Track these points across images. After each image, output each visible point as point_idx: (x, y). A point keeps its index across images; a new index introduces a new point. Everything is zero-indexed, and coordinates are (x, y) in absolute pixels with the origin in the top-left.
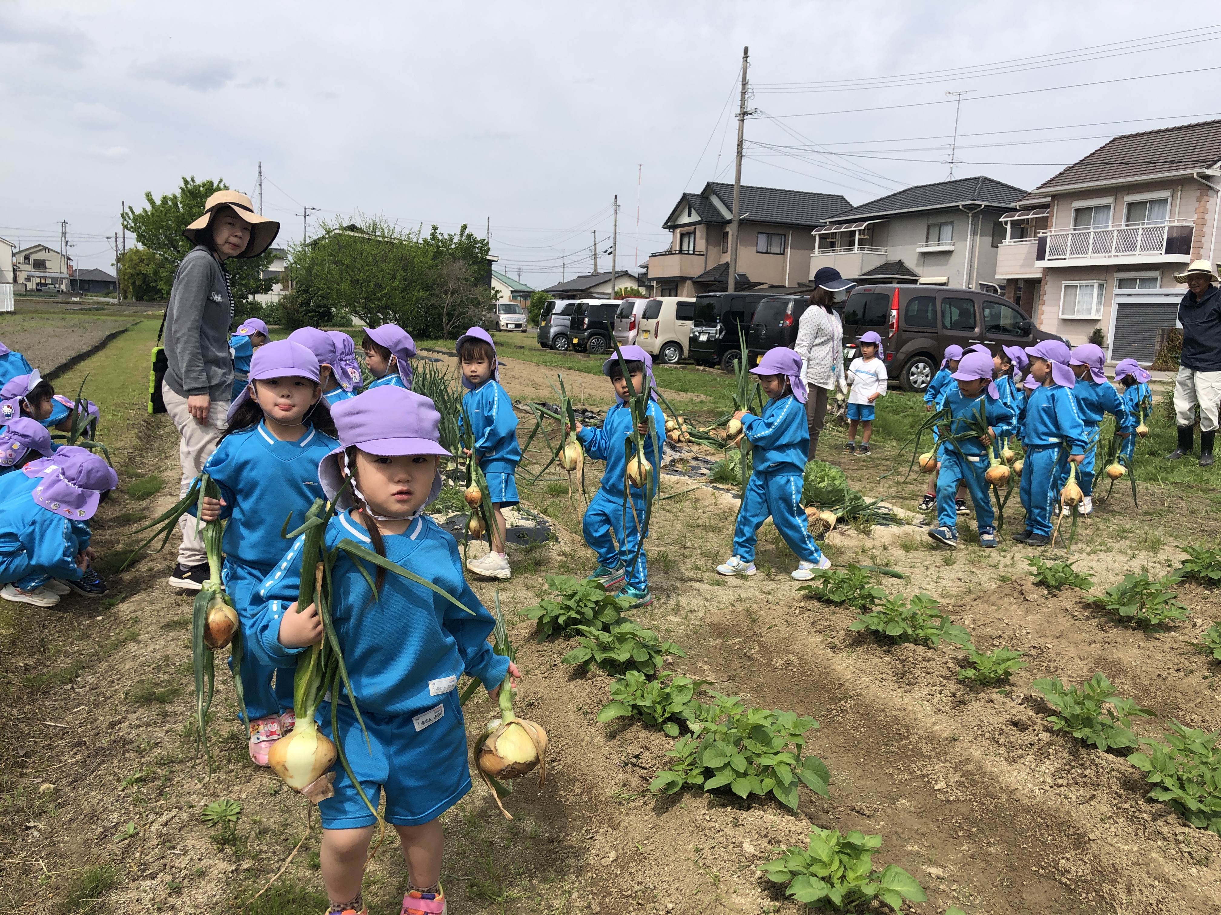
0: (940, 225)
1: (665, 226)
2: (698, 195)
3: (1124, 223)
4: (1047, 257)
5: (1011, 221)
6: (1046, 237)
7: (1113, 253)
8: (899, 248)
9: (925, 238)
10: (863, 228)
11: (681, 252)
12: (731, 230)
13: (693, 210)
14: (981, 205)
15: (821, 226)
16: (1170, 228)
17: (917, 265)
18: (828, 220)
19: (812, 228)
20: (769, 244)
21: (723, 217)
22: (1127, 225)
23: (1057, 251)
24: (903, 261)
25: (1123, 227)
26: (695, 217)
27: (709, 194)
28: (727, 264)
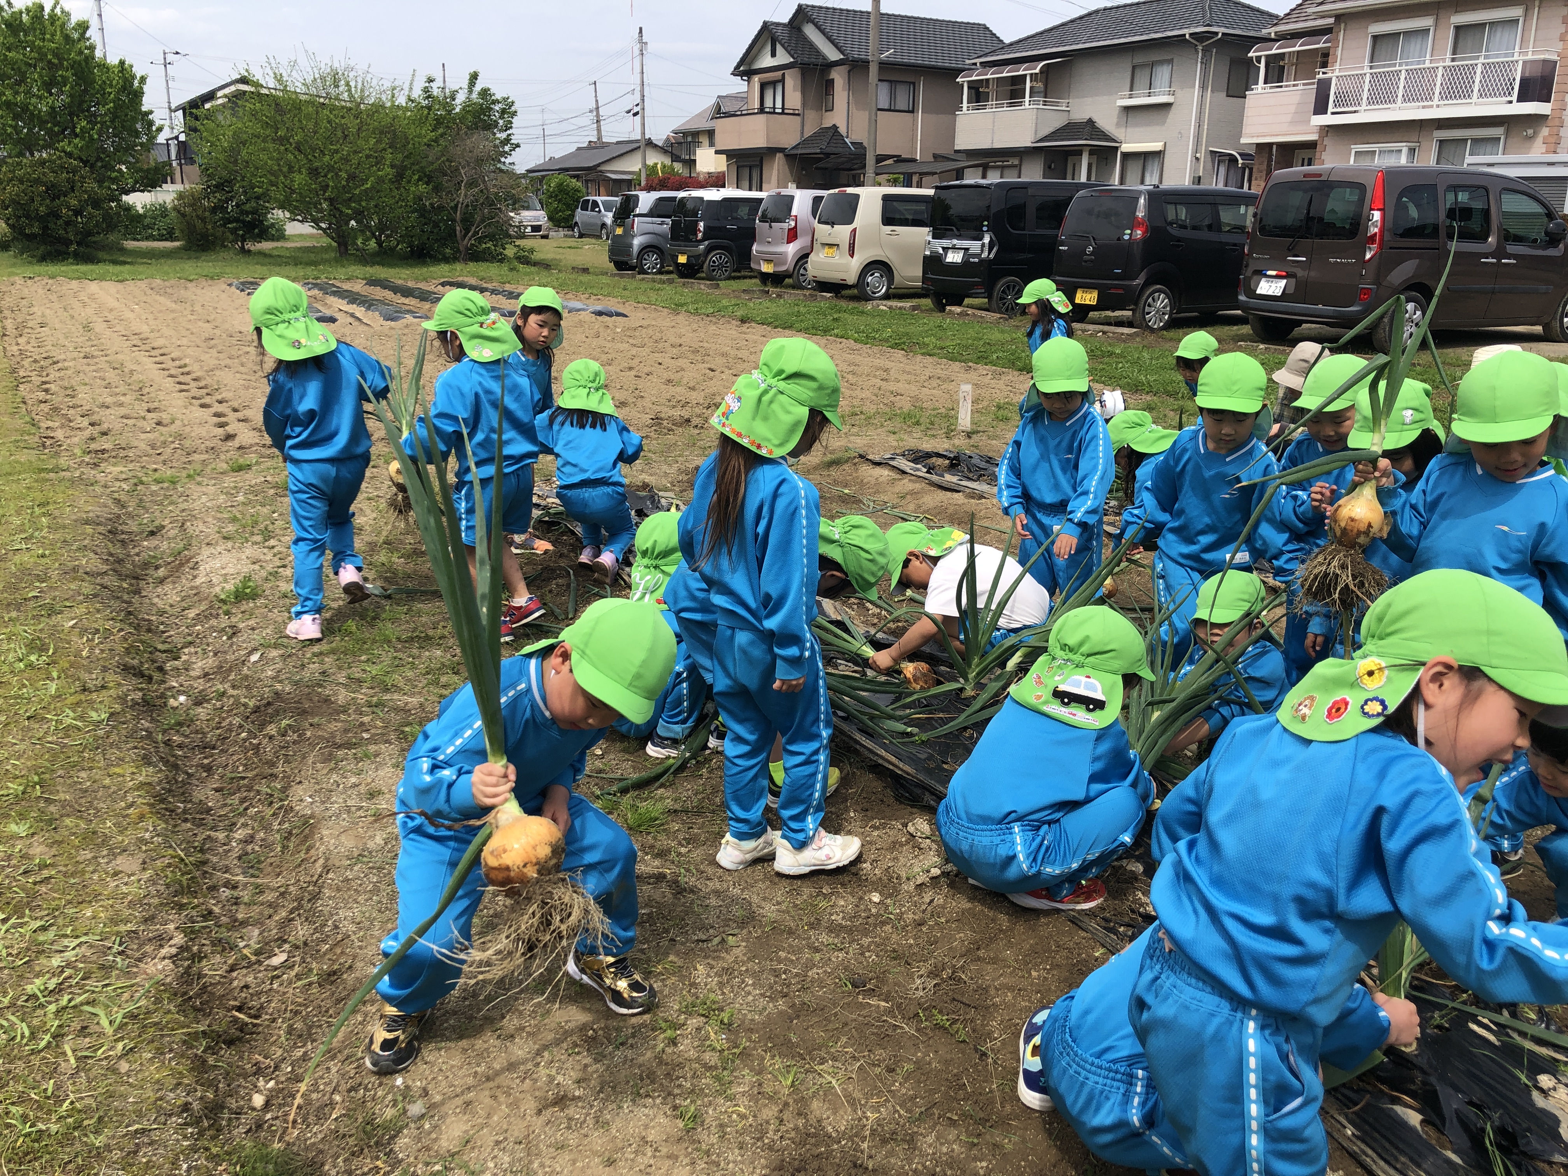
0: (1153, 65)
1: (737, 72)
2: (784, 25)
3: (1449, 55)
4: (1330, 109)
5: (1267, 56)
6: (1330, 80)
7: (1436, 102)
8: (1089, 100)
9: (1128, 84)
10: (1037, 71)
11: (762, 110)
12: (838, 77)
13: (779, 47)
14: (1217, 33)
15: (971, 69)
16: (1525, 63)
17: (1118, 125)
18: (978, 61)
19: (958, 71)
20: (892, 96)
21: (824, 58)
22: (1453, 60)
23: (1347, 100)
24: (1095, 119)
25: (1448, 63)
26: (783, 58)
27: (802, 22)
28: (835, 127)
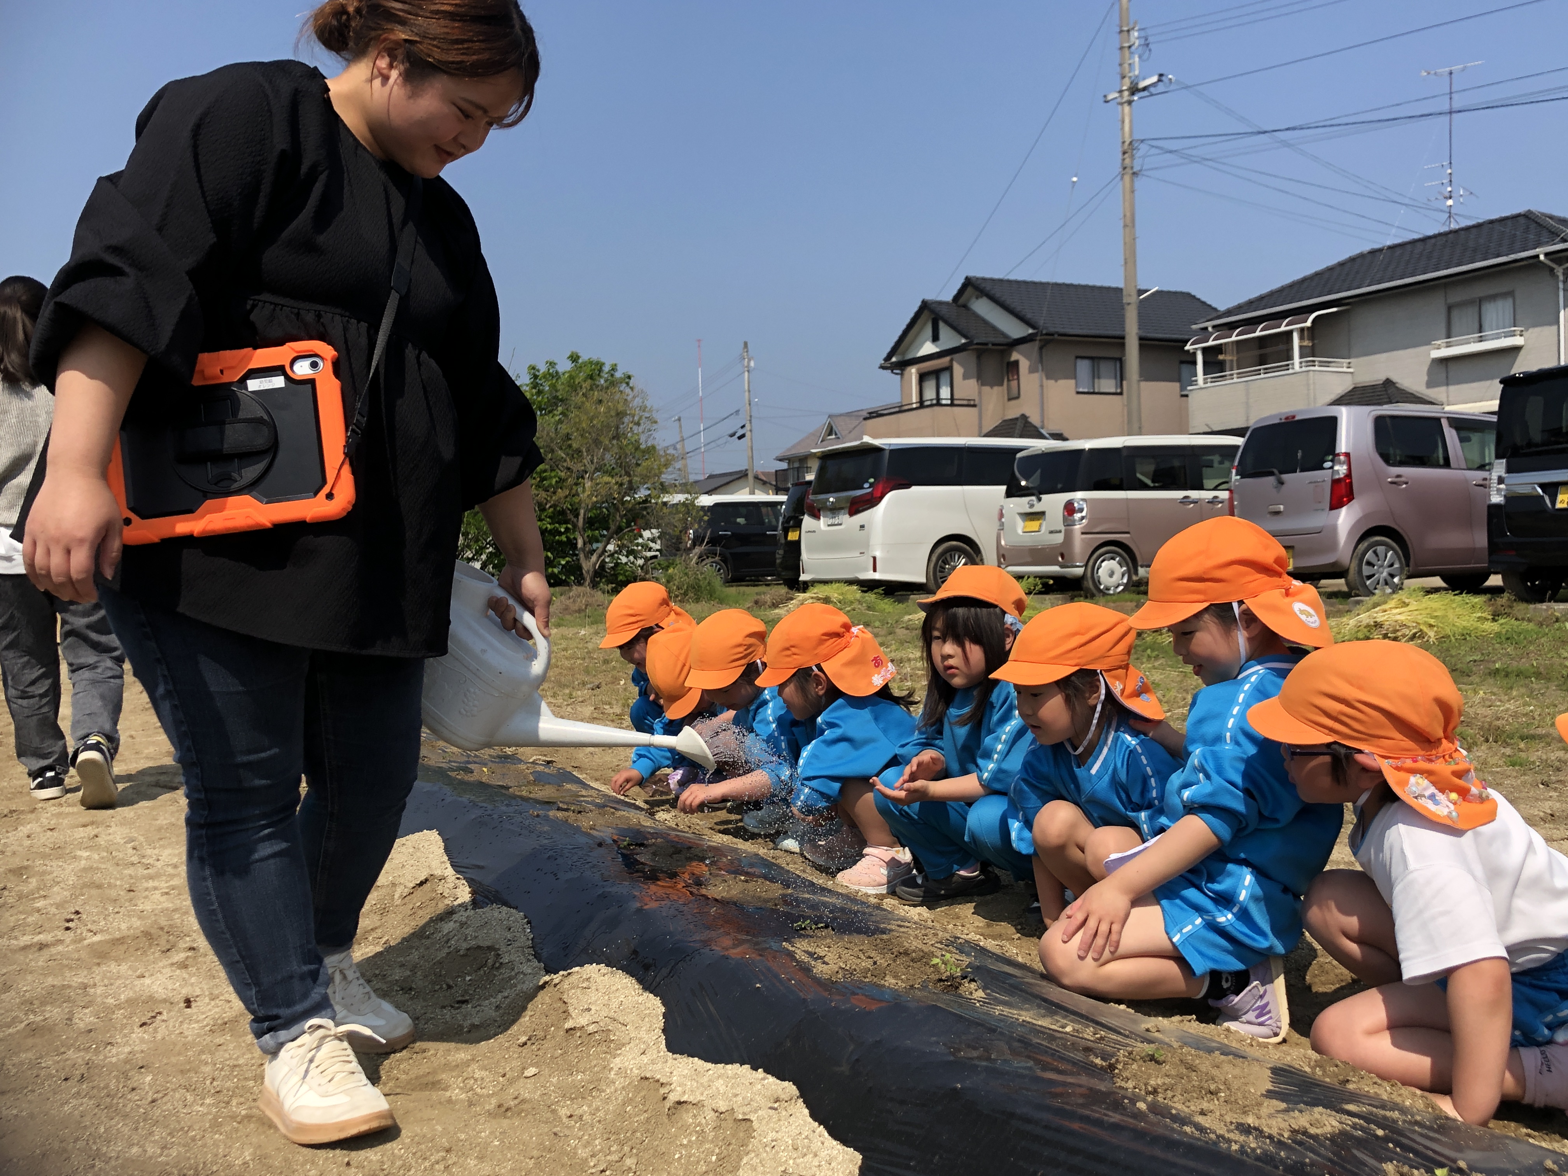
0: (1480, 302)
1: (886, 366)
2: (948, 303)
8: (1383, 356)
9: (1443, 331)
10: (1309, 324)
11: (922, 405)
12: (1024, 357)
13: (944, 330)
15: (1206, 333)
17: (1432, 382)
18: (1209, 325)
19: (1186, 338)
20: (1095, 377)
21: (1005, 335)
24: (1394, 378)
26: (949, 341)
27: (968, 300)
28: (1024, 417)
